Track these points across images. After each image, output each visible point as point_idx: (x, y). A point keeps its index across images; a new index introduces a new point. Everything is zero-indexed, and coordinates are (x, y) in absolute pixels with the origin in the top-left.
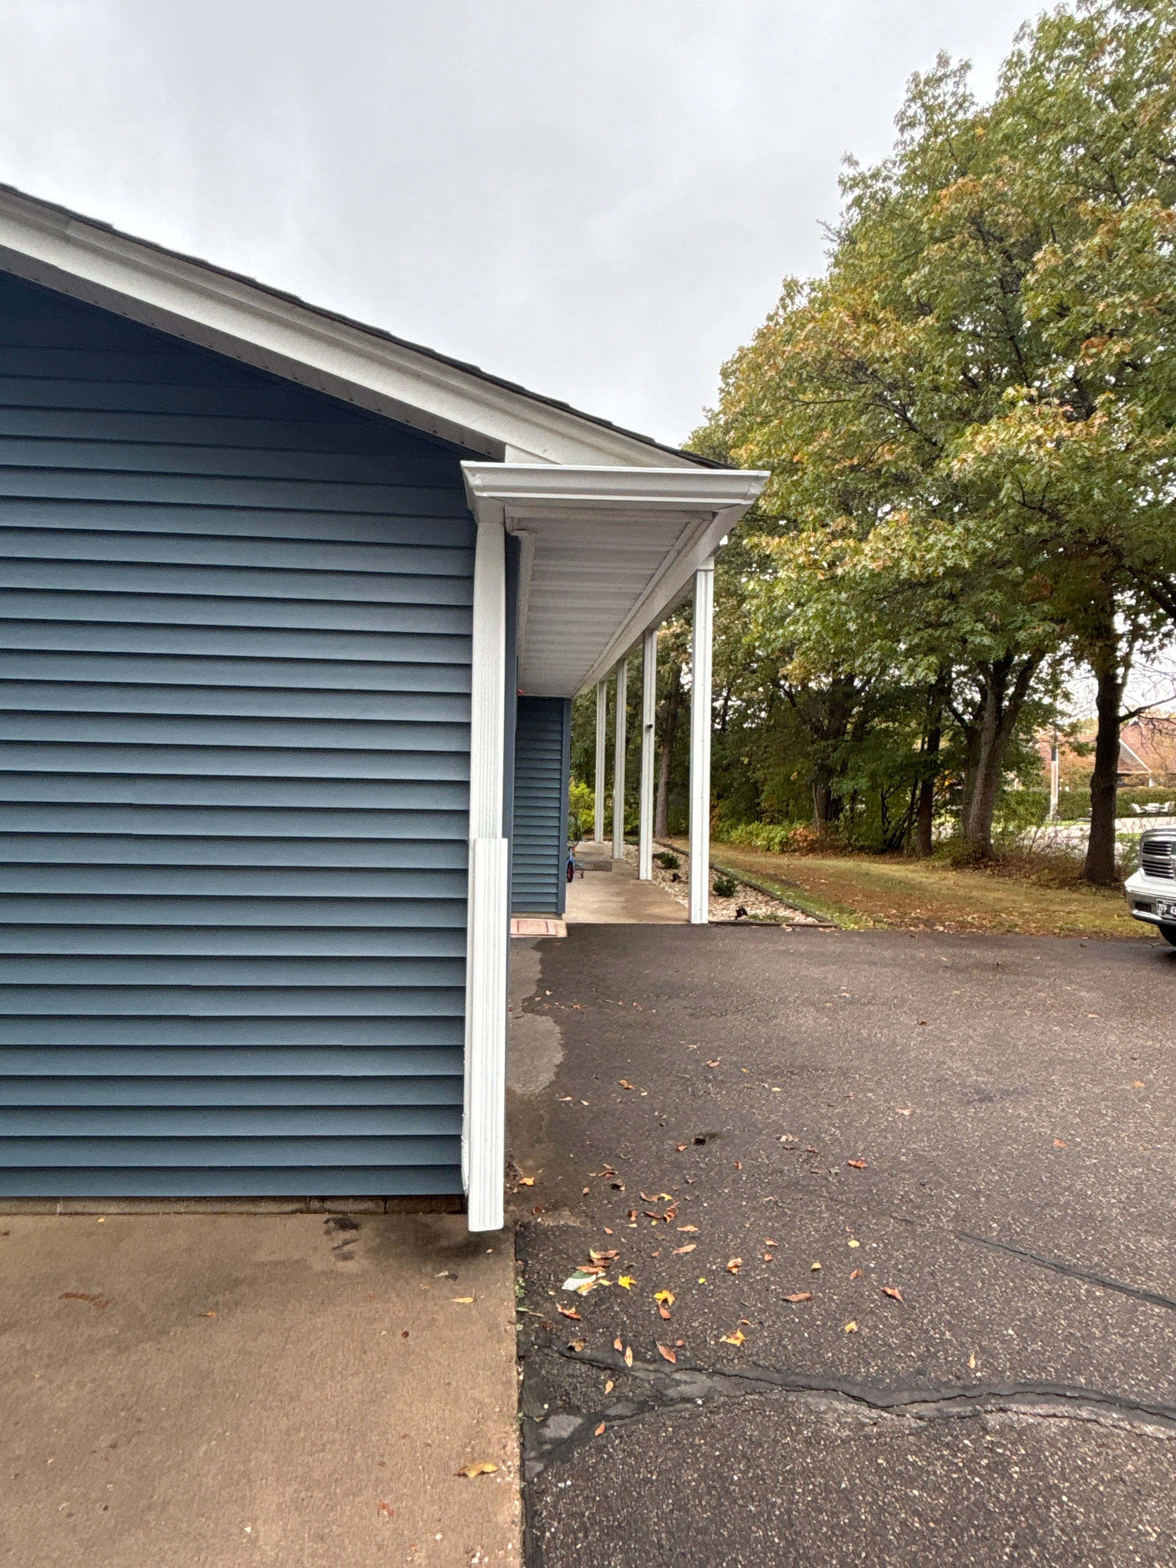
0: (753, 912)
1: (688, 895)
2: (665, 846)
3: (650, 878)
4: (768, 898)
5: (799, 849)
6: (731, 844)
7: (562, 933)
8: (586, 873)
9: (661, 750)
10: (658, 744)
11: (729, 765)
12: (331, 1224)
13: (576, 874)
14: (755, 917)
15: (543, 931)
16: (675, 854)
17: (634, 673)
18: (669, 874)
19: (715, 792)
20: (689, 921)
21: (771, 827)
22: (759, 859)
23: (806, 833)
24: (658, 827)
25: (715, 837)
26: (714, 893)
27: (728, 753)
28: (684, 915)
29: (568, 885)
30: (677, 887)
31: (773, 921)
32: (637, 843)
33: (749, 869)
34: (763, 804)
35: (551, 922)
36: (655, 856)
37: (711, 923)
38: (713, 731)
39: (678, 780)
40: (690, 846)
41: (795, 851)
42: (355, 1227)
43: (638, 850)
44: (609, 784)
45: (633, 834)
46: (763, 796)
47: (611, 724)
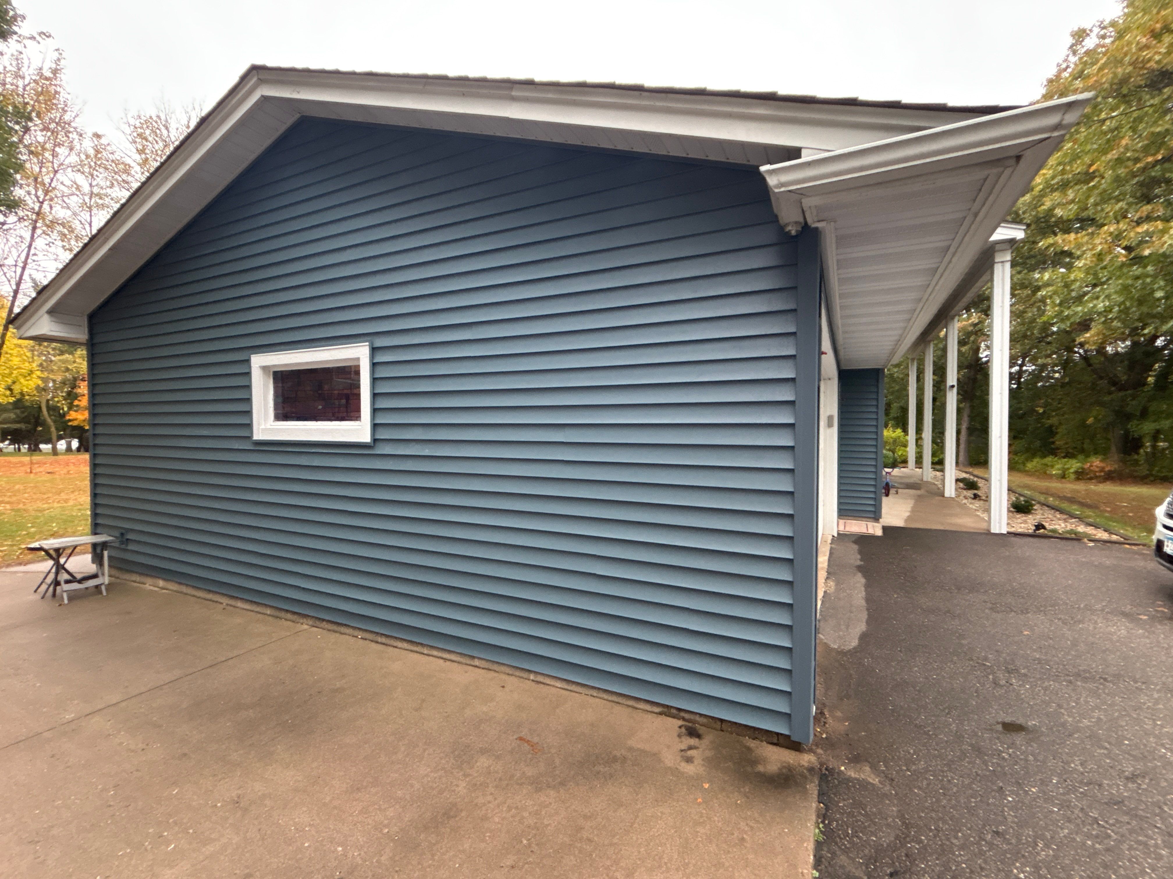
0: (1052, 527)
1: (988, 510)
2: (966, 472)
3: (953, 496)
4: (1065, 517)
5: (1096, 477)
6: (1028, 473)
7: (879, 533)
8: (900, 491)
9: (961, 405)
10: (959, 402)
11: (1024, 414)
12: (683, 730)
13: (892, 491)
14: (1054, 531)
15: (864, 531)
16: (975, 479)
17: (939, 353)
18: (970, 493)
19: (1012, 434)
20: (989, 531)
21: (1066, 460)
22: (1055, 485)
23: (1102, 465)
24: (961, 458)
25: (1012, 467)
26: (1012, 509)
27: (1023, 405)
28: (984, 525)
29: (884, 499)
30: (977, 504)
31: (1073, 536)
32: (942, 470)
33: (1046, 493)
34: (1057, 443)
35: (871, 524)
36: (957, 480)
37: (1008, 533)
38: (1011, 390)
39: (978, 426)
40: (990, 474)
41: (1091, 479)
42: (699, 736)
43: (944, 476)
44: (919, 429)
45: (939, 463)
46: (1058, 437)
47: (920, 390)
